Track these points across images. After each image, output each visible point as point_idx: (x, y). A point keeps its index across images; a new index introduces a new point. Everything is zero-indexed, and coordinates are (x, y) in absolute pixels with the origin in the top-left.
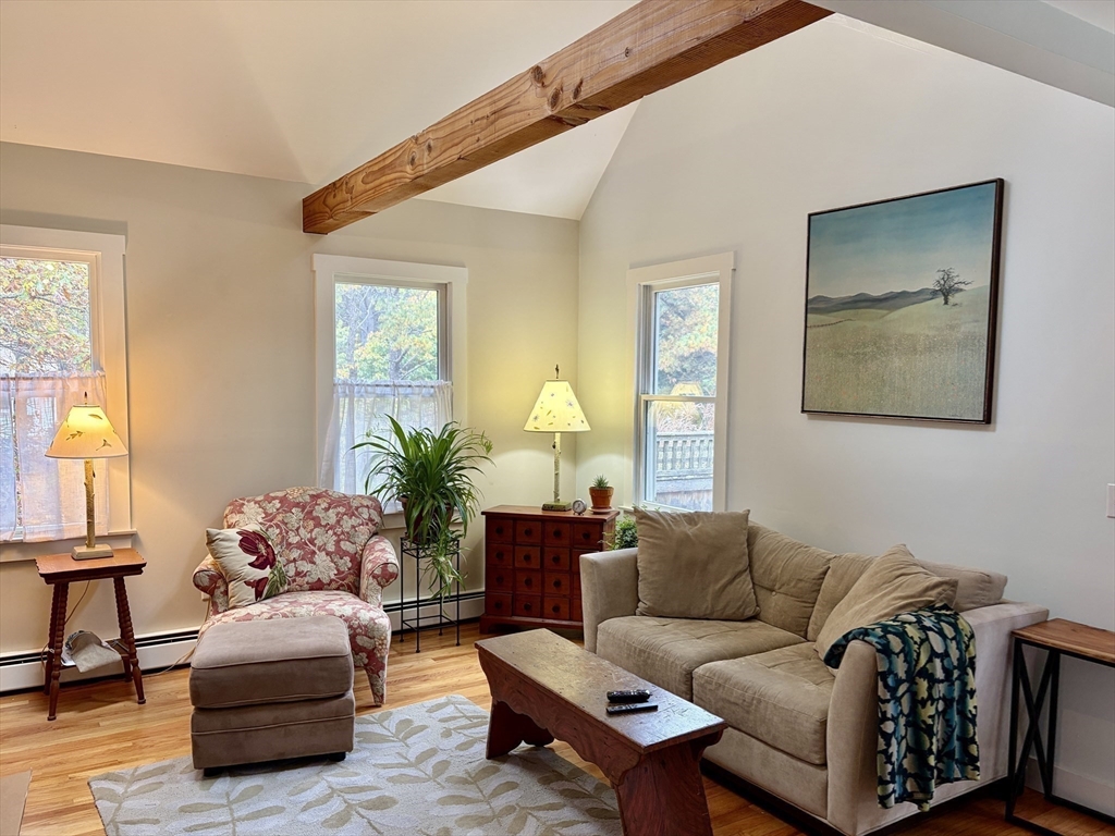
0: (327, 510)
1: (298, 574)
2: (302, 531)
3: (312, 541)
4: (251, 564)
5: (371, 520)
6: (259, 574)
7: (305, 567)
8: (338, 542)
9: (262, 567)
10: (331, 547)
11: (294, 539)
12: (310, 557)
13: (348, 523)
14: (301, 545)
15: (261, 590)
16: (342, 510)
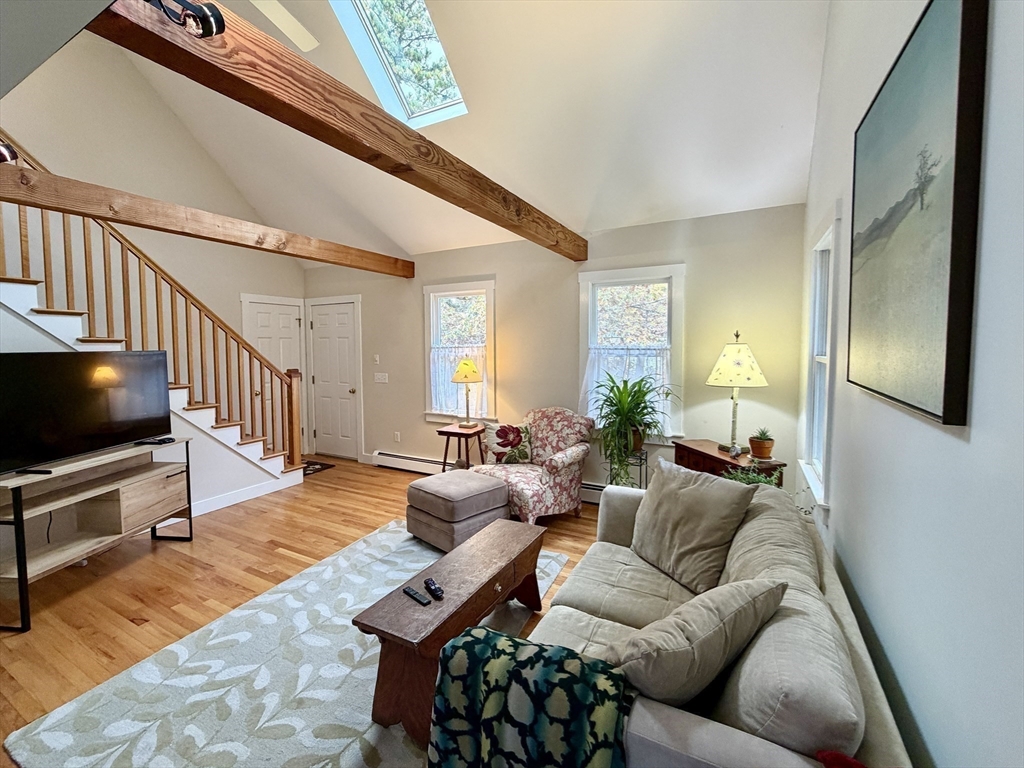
0: (559, 422)
1: (537, 455)
2: (544, 432)
3: (547, 438)
4: (498, 444)
5: (580, 432)
6: (501, 449)
7: (541, 452)
8: (558, 441)
9: (504, 446)
10: (554, 444)
11: (540, 436)
12: (543, 447)
13: (567, 431)
14: (542, 440)
15: (499, 458)
16: (566, 423)
